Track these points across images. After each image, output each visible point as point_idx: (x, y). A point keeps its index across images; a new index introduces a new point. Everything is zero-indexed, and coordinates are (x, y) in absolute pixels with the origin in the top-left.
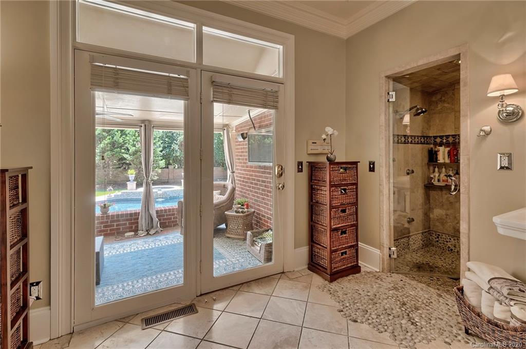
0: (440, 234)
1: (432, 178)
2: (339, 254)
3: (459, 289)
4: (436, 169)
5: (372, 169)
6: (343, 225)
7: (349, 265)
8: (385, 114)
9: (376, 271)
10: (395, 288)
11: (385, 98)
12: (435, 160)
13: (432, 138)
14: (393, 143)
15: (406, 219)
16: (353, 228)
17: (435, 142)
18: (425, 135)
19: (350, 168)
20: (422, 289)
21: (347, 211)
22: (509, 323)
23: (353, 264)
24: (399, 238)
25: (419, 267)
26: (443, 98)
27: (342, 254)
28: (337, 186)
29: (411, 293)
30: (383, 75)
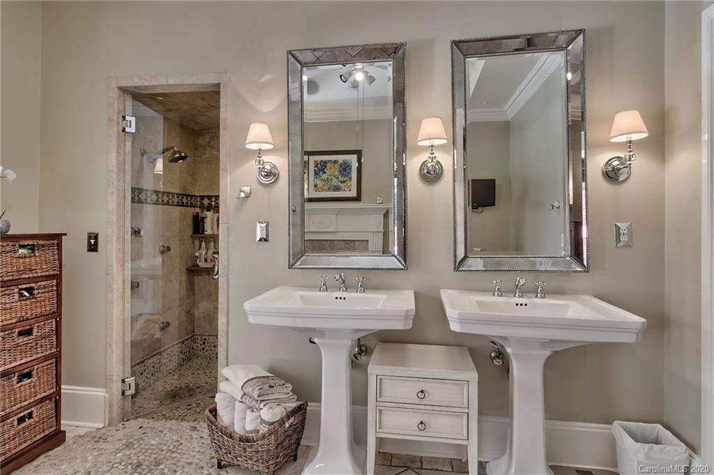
0: (207, 338)
1: (197, 257)
2: (12, 422)
3: (211, 411)
4: (203, 244)
5: (93, 248)
6: (22, 362)
7: (38, 437)
8: (118, 152)
9: (98, 429)
10: (127, 446)
11: (118, 124)
12: (201, 231)
13: (199, 199)
14: (132, 202)
15: (157, 326)
16: (51, 361)
17: (202, 204)
18: (188, 193)
19: (43, 246)
20: (170, 430)
21: (35, 330)
22: (258, 431)
23: (47, 432)
24: (146, 358)
25: (174, 396)
26: (212, 143)
27: (21, 420)
28: (9, 284)
29: (153, 443)
30: (114, 84)
